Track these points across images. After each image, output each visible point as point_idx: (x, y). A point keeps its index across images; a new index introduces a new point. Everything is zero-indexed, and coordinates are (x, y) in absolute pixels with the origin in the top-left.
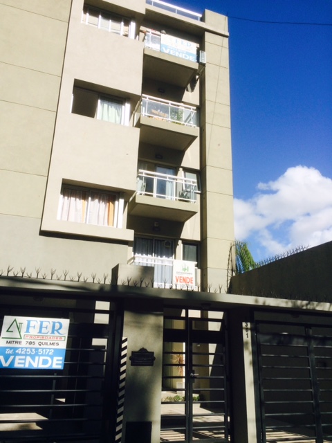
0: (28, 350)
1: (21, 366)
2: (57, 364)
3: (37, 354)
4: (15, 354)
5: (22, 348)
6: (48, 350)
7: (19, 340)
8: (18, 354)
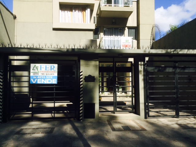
0: (42, 77)
1: (40, 83)
2: (54, 82)
3: (46, 78)
4: (37, 79)
5: (40, 76)
6: (50, 77)
7: (38, 73)
8: (38, 78)
